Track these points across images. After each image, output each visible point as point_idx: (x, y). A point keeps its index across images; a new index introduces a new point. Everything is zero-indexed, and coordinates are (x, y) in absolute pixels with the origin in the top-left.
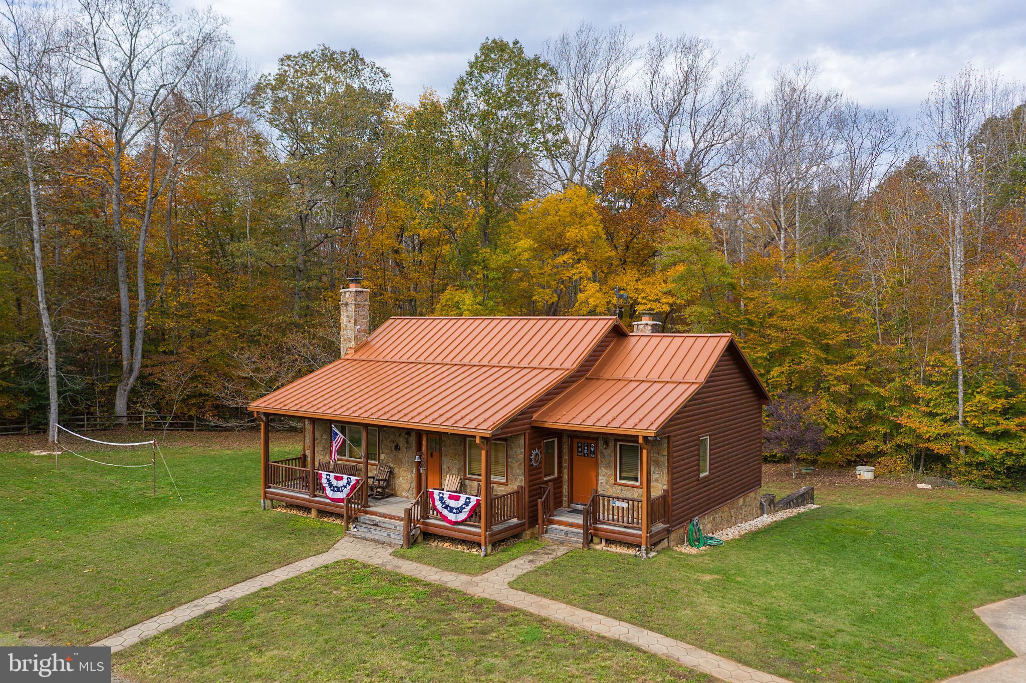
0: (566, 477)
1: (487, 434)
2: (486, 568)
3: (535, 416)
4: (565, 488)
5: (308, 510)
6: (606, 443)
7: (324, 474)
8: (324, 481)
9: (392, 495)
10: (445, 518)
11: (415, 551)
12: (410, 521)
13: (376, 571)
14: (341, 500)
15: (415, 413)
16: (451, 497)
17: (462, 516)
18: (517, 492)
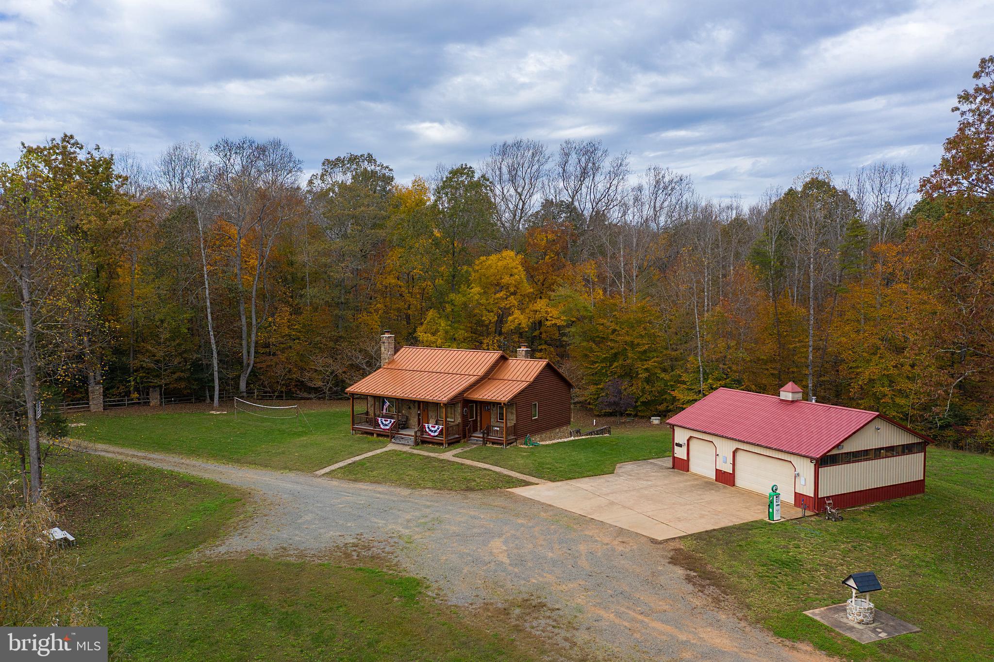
0: (479, 419)
1: (446, 402)
2: (444, 452)
3: (465, 395)
4: (479, 423)
5: (372, 434)
6: (494, 406)
7: (380, 419)
8: (380, 422)
9: (407, 428)
10: (429, 435)
11: (418, 447)
12: (416, 436)
13: (404, 452)
14: (388, 429)
15: (418, 394)
16: (432, 427)
17: (436, 434)
18: (458, 425)
